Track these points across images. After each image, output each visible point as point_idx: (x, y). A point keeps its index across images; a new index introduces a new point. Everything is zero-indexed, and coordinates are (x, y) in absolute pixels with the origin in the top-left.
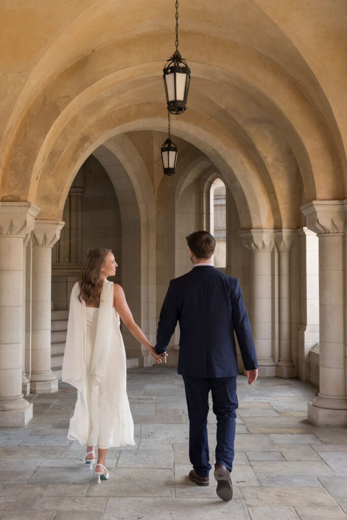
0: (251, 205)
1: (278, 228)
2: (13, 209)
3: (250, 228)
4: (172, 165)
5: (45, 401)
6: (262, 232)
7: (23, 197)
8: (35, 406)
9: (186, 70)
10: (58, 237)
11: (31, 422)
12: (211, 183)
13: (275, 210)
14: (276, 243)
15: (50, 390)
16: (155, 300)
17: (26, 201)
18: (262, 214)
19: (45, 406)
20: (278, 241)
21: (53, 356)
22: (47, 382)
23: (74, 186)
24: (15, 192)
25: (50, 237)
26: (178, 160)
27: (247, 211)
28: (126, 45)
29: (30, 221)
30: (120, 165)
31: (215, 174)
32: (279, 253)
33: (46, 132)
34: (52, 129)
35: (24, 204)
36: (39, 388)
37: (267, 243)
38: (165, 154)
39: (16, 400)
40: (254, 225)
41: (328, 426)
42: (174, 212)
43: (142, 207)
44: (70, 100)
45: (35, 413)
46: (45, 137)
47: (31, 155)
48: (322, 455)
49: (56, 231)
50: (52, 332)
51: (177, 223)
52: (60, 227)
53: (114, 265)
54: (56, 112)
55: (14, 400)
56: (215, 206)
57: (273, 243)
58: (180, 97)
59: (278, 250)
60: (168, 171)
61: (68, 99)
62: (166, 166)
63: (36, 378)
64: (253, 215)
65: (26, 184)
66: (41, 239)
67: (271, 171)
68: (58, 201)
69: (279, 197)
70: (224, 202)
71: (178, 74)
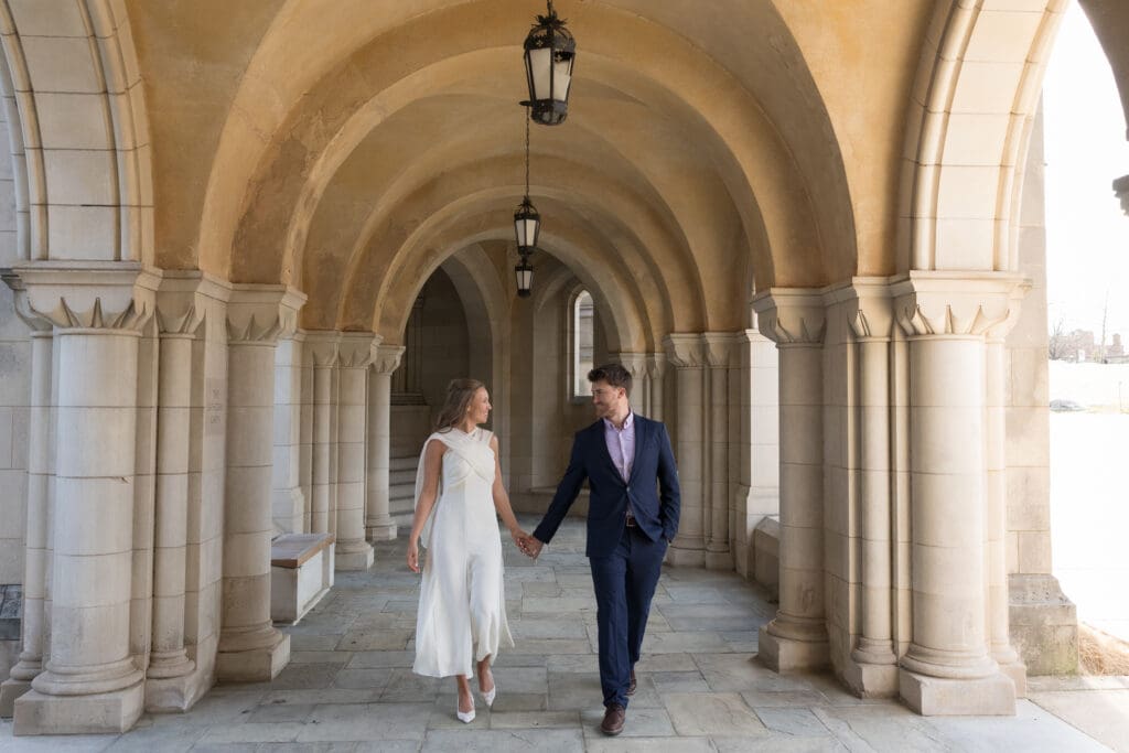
0: (619, 325)
1: (650, 352)
2: (357, 339)
3: (618, 352)
4: (527, 286)
5: (384, 548)
6: (632, 357)
7: (366, 327)
8: (375, 552)
9: (535, 217)
10: (398, 363)
11: (373, 567)
12: (576, 296)
13: (647, 331)
14: (648, 369)
15: (388, 537)
16: (509, 434)
17: (371, 331)
18: (633, 337)
19: (384, 552)
20: (650, 366)
21: (391, 500)
22: (386, 528)
23: (414, 308)
24: (359, 322)
25: (389, 364)
26: (534, 282)
27: (616, 332)
28: (476, 167)
29: (374, 351)
30: (469, 275)
31: (580, 285)
32: (652, 381)
33: (393, 258)
34: (399, 253)
35: (368, 334)
36: (376, 535)
37: (637, 369)
38: (519, 273)
39: (357, 542)
40: (623, 349)
41: (684, 566)
42: (532, 329)
43: (494, 324)
44: (417, 225)
45: (377, 558)
46: (390, 262)
47: (375, 281)
48: (668, 590)
49: (397, 357)
50: (390, 471)
51: (535, 342)
52: (401, 353)
53: (486, 406)
54: (402, 236)
55: (355, 542)
56: (581, 318)
57: (645, 369)
58: (530, 242)
59: (650, 376)
60: (523, 293)
61: (416, 223)
62: (520, 287)
63: (372, 523)
64: (622, 337)
65: (370, 313)
66: (379, 367)
67: (642, 287)
68: (398, 325)
69: (651, 317)
70: (591, 313)
71: (528, 221)
